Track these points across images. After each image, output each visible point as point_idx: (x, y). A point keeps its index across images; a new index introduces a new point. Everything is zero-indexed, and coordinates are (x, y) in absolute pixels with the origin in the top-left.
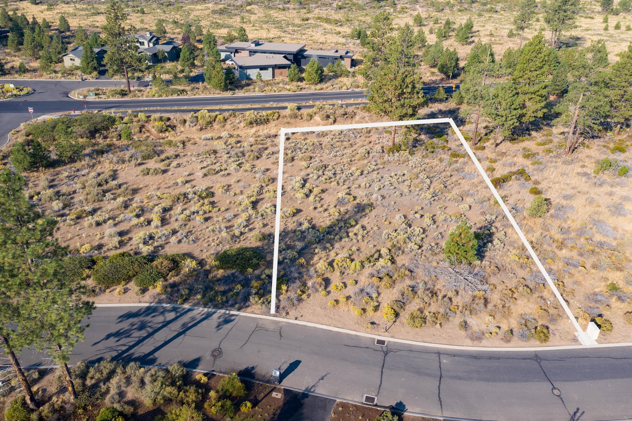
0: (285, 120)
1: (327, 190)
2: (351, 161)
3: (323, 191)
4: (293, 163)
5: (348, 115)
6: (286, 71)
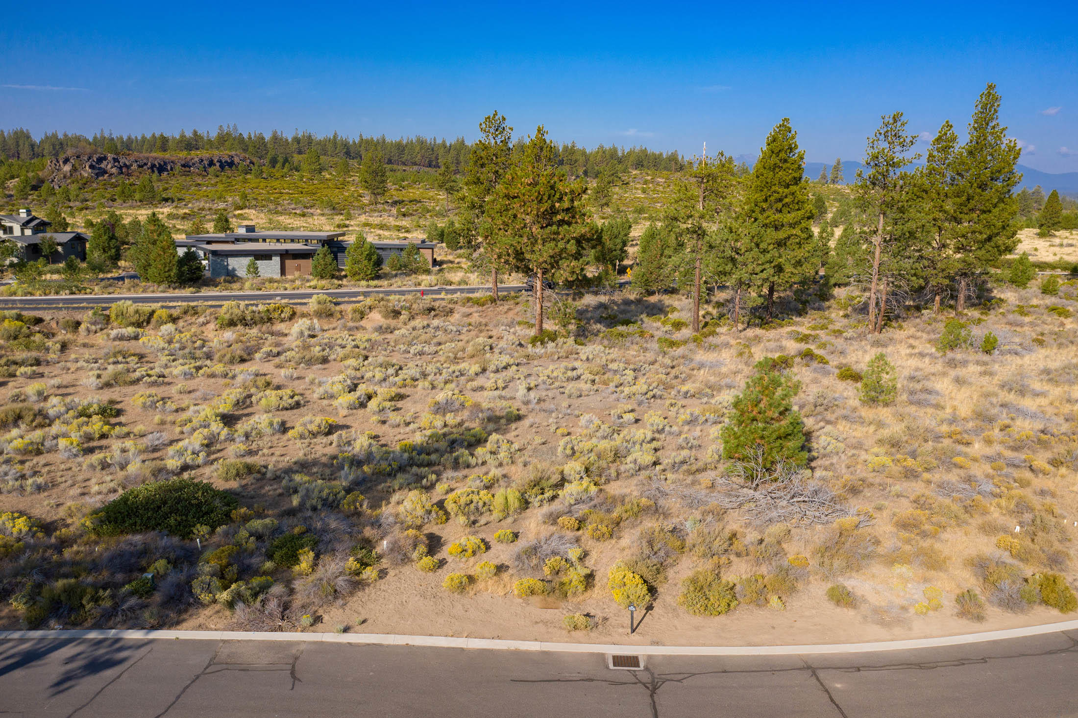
2: (455, 358)
3: (401, 397)
4: (326, 366)
6: (308, 264)
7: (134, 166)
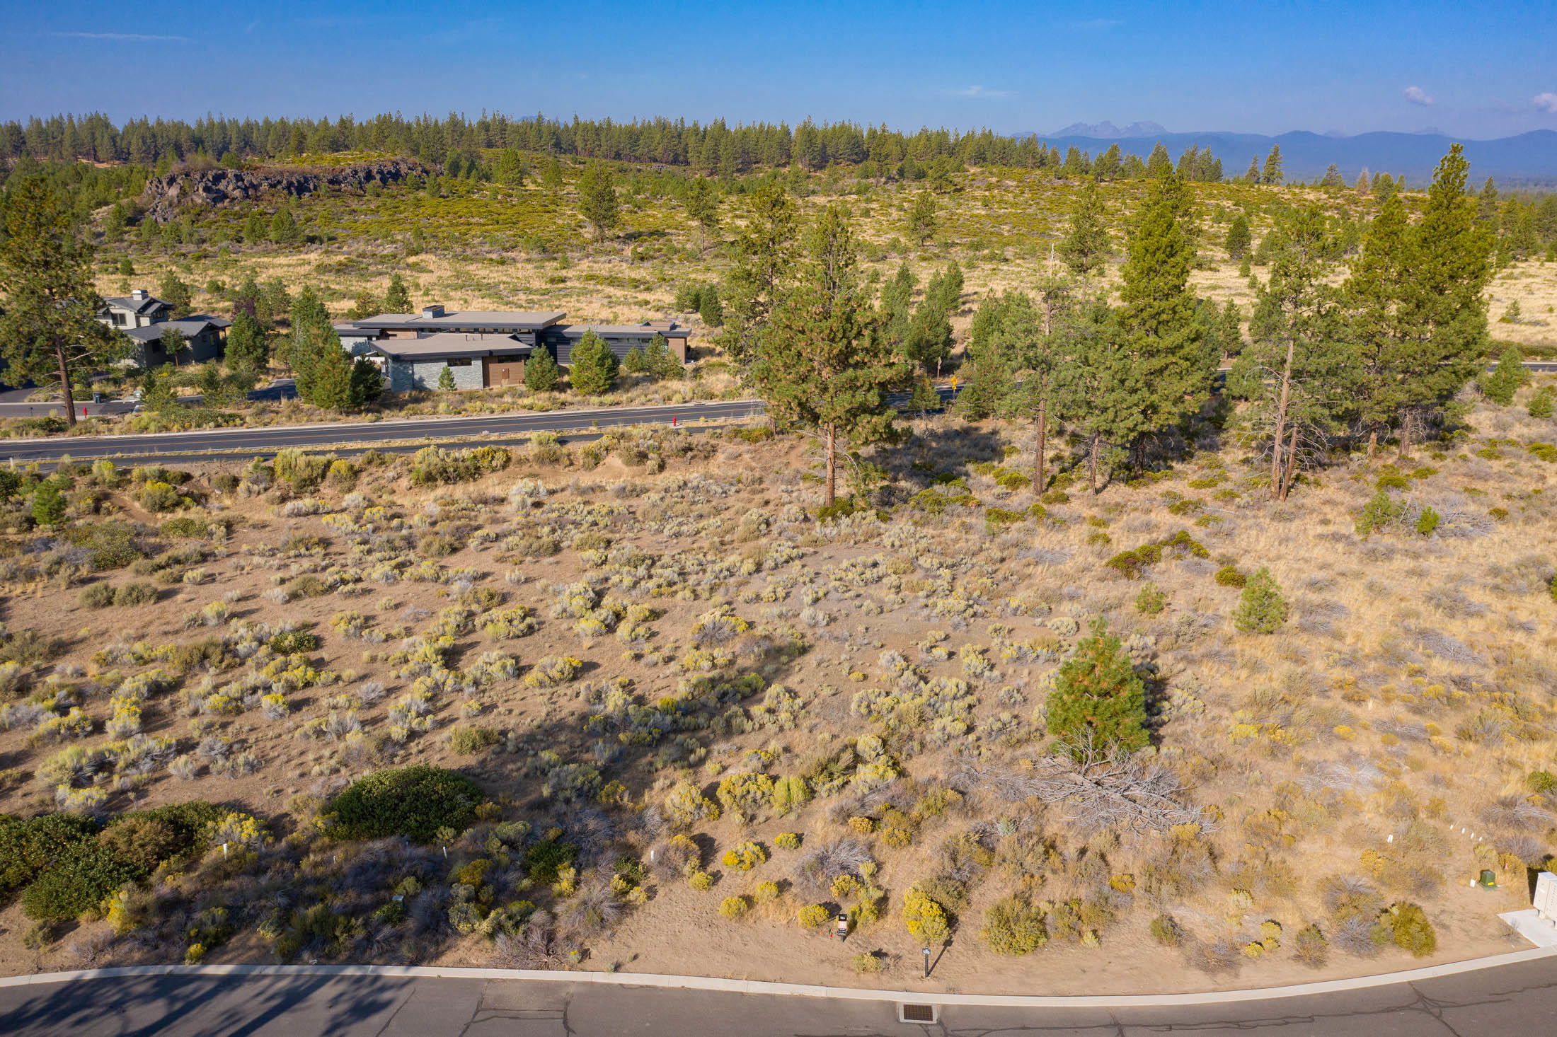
0: (526, 469)
1: (665, 612)
2: (722, 543)
3: (655, 615)
4: (558, 557)
5: (695, 452)
6: (518, 368)
7: (265, 186)
